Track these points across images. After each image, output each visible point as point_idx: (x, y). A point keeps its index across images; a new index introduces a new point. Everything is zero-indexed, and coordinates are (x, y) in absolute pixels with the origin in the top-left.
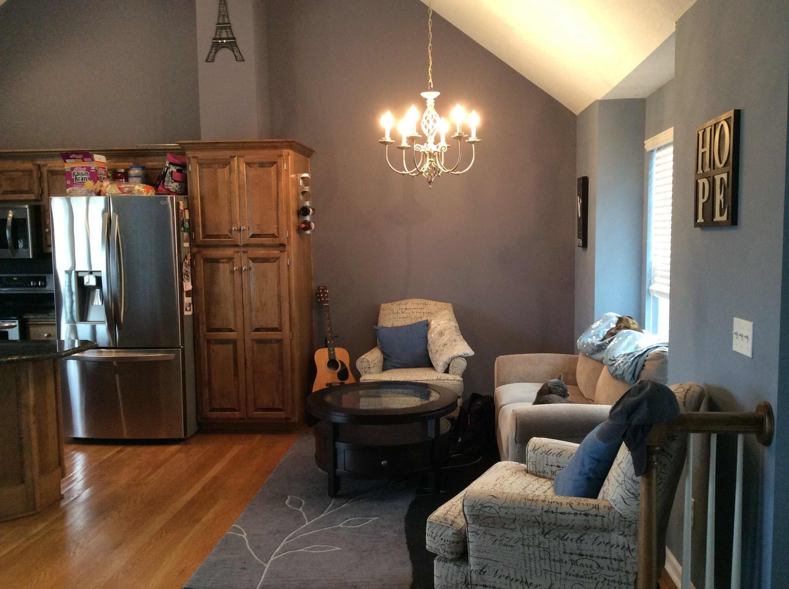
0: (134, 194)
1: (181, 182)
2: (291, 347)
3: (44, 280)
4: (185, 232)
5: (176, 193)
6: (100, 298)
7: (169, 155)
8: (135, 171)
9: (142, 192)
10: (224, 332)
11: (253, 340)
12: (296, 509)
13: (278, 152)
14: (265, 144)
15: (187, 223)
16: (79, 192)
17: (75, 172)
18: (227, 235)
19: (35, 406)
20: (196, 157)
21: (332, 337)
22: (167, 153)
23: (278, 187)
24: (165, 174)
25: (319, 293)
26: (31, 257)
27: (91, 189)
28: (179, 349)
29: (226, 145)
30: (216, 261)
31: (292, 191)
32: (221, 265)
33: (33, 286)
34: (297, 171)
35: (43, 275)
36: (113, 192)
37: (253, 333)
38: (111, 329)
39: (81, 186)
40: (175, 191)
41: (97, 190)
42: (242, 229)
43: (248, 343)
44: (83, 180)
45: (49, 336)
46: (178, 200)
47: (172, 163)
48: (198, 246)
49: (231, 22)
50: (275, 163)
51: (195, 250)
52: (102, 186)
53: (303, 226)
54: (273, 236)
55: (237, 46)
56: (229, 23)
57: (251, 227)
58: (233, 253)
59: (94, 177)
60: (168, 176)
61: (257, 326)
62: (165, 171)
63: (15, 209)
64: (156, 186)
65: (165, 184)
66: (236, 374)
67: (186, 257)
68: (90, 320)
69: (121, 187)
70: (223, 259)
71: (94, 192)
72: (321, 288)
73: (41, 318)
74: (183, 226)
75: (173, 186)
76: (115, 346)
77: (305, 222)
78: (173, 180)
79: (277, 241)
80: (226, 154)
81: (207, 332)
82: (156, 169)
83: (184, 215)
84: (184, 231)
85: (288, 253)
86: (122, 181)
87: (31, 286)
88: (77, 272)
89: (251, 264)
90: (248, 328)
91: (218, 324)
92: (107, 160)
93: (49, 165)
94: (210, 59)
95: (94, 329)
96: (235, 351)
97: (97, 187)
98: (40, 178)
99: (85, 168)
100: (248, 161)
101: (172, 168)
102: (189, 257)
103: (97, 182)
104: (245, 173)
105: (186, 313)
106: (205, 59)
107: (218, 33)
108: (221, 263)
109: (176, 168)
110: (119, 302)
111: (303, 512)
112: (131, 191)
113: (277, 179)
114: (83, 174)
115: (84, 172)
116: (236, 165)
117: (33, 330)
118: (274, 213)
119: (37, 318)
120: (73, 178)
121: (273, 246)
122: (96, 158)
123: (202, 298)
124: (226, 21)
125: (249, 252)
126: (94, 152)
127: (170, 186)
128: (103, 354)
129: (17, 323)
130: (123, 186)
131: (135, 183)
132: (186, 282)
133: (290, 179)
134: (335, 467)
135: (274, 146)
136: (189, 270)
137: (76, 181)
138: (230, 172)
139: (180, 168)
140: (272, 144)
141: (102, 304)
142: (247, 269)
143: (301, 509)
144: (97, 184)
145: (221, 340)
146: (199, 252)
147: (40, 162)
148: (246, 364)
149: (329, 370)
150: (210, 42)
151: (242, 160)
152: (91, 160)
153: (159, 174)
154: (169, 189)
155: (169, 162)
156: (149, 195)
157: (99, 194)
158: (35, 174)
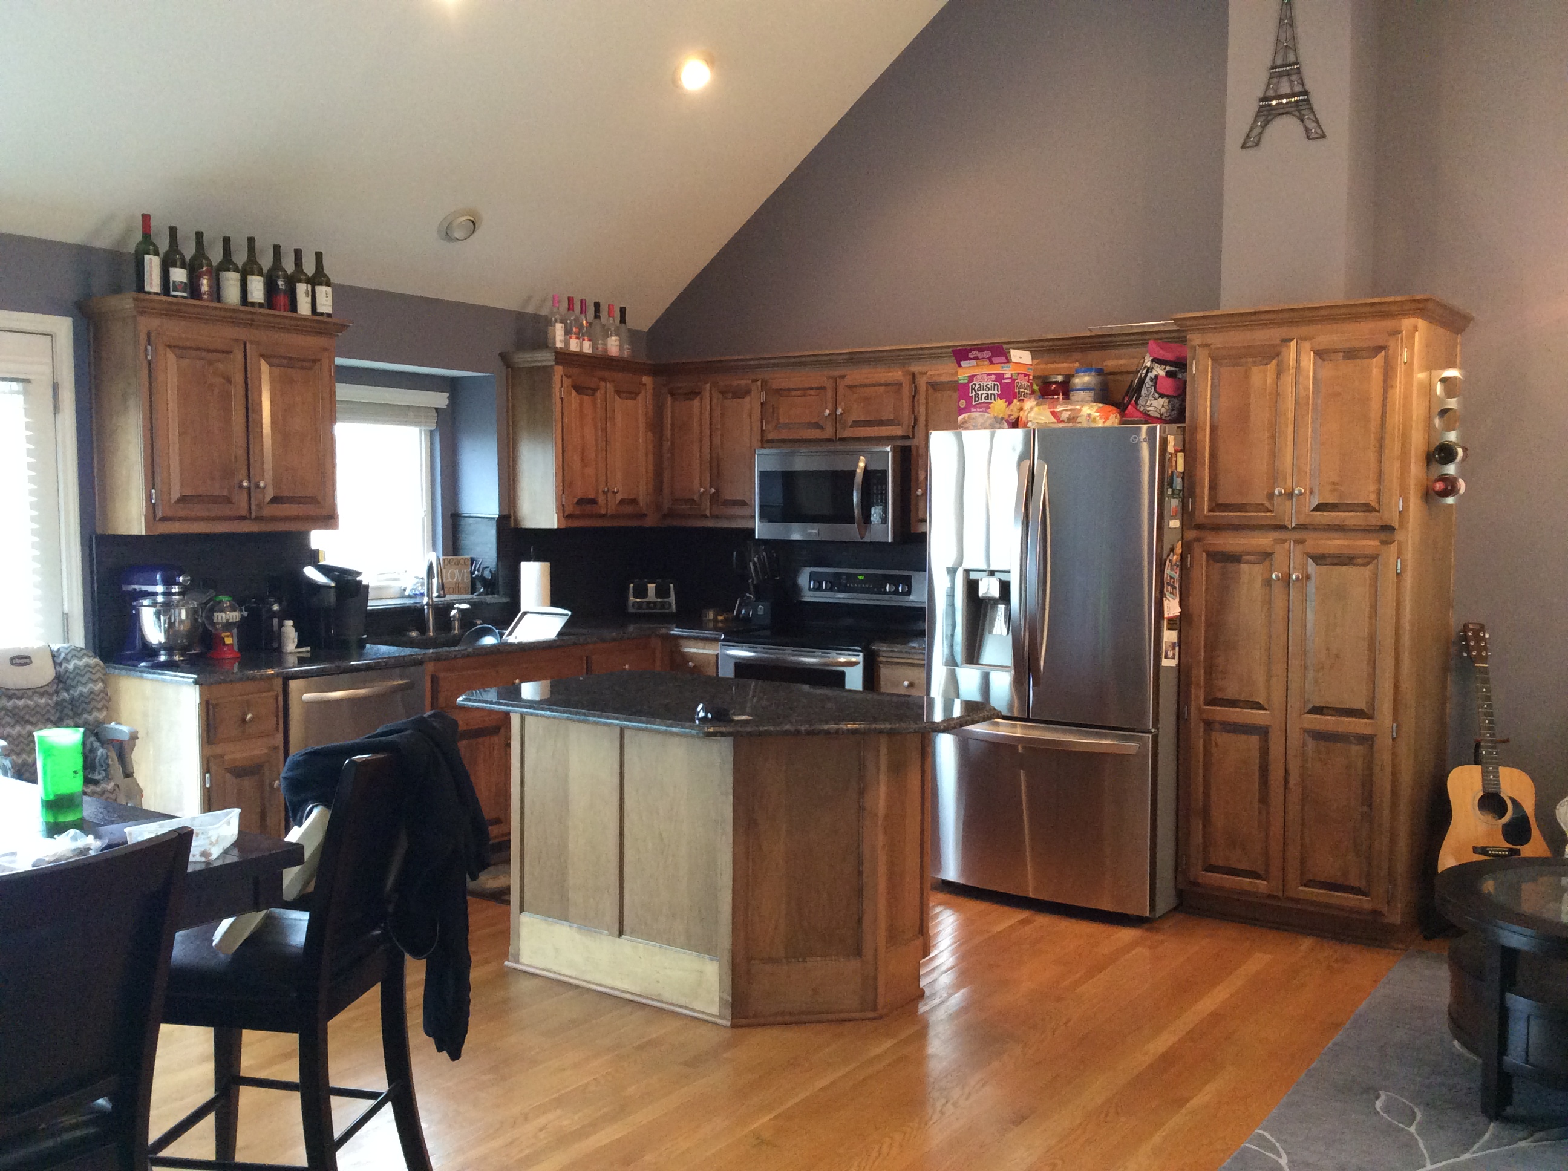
0: (1080, 423)
1: (1174, 397)
2: (1394, 754)
3: (907, 581)
4: (1174, 498)
5: (1161, 420)
6: (1005, 622)
7: (1152, 345)
8: (1083, 380)
9: (1094, 420)
10: (1241, 708)
11: (1305, 731)
12: (1402, 1126)
13: (1389, 324)
14: (1361, 310)
15: (1179, 480)
16: (980, 420)
17: (975, 385)
18: (1262, 504)
19: (887, 817)
20: (1208, 345)
21: (1492, 741)
22: (1149, 339)
23: (1385, 398)
24: (1142, 381)
25: (1465, 638)
26: (890, 541)
27: (1001, 416)
28: (1147, 735)
29: (1274, 316)
30: (1235, 558)
31: (1418, 410)
32: (1244, 567)
33: (890, 593)
34: (1431, 365)
35: (906, 573)
36: (1041, 419)
37: (1306, 715)
38: (1019, 682)
39: (984, 409)
40: (1159, 416)
41: (1012, 417)
42: (1296, 492)
43: (1295, 737)
44: (988, 399)
45: (911, 685)
46: (1165, 432)
47: (1158, 359)
48: (1199, 527)
49: (1301, 59)
50: (1382, 348)
51: (1191, 534)
52: (1021, 409)
53: (1439, 486)
54: (1367, 507)
55: (1311, 109)
56: (1297, 63)
57: (1316, 490)
58: (1272, 543)
59: (1009, 393)
60: (1147, 386)
61: (1318, 703)
62: (1143, 375)
63: (871, 452)
64: (1121, 407)
65: (1141, 401)
66: (1264, 800)
67: (1172, 550)
68: (984, 663)
69: (1056, 410)
70: (1249, 554)
71: (1007, 421)
72: (1471, 627)
73: (901, 652)
74: (1171, 487)
75: (1156, 405)
76: (1026, 717)
77: (1444, 478)
78: (1157, 393)
79: (1373, 519)
80: (1274, 334)
81: (1207, 704)
82: (1121, 373)
83: (1174, 463)
84: (1173, 495)
85: (1400, 544)
86: (1058, 398)
87: (885, 593)
88: (967, 572)
89: (1312, 567)
90: (1295, 703)
91: (1231, 690)
92: (1033, 359)
93: (930, 373)
94: (1251, 142)
95: (986, 678)
96: (1264, 751)
97: (1012, 411)
98: (914, 397)
99: (993, 377)
100: (1317, 348)
101: (1158, 370)
102: (1178, 550)
103: (1012, 402)
104: (1311, 374)
105: (1165, 663)
106: (1241, 141)
107: (1272, 86)
108: (1245, 563)
109: (1165, 369)
110: (1038, 631)
111: (1418, 1137)
112: (1074, 417)
113: (1385, 381)
114: (989, 386)
115: (991, 384)
116: (1293, 355)
117: (885, 673)
118: (1372, 456)
119: (893, 651)
120: (970, 395)
121: (1367, 531)
122: (1015, 356)
123: (1200, 635)
124: (1291, 58)
125: (1310, 543)
126: (1012, 346)
127: (1151, 406)
128: (1001, 728)
129: (860, 658)
130: (1059, 409)
131: (1083, 402)
132: (1170, 599)
133: (1415, 384)
134: (1503, 1050)
135: (1381, 312)
136: (1177, 576)
137: (975, 401)
138: (1279, 373)
139: (1173, 369)
140: (1378, 308)
141: (1008, 634)
142: (1302, 577)
143: (1412, 1129)
144: (1012, 406)
145: (1235, 724)
146: (1198, 540)
147: (915, 368)
148: (1286, 782)
149: (1482, 817)
150: (1253, 107)
151: (1307, 345)
152: (1005, 361)
153: (1129, 384)
154: (1148, 411)
155: (1151, 358)
156: (1108, 424)
157: (1015, 424)
158: (906, 391)
